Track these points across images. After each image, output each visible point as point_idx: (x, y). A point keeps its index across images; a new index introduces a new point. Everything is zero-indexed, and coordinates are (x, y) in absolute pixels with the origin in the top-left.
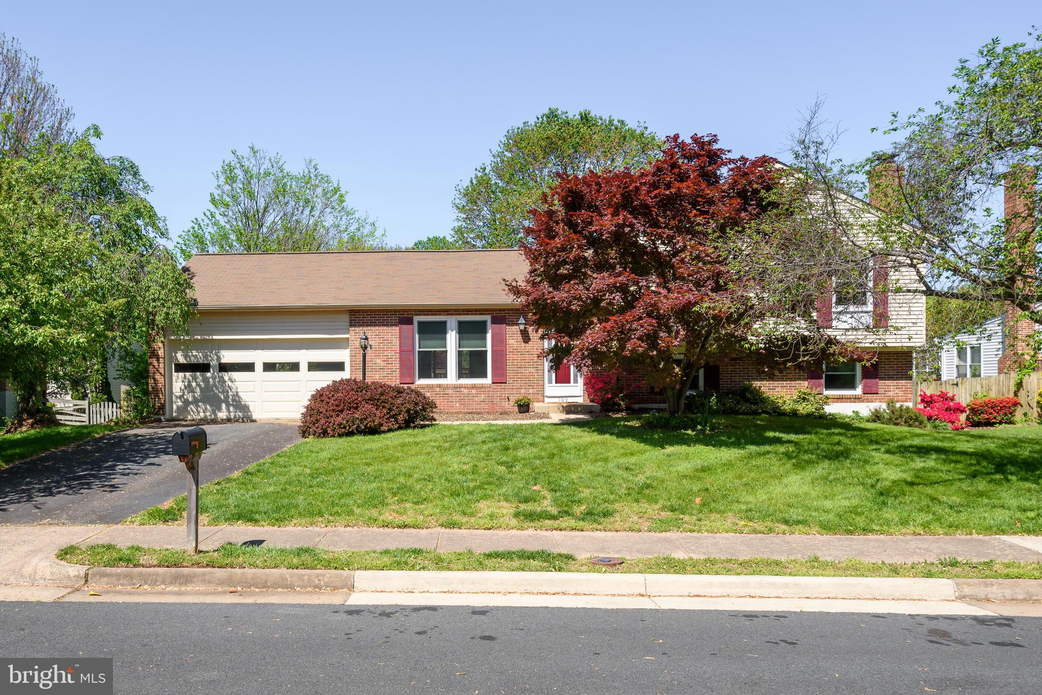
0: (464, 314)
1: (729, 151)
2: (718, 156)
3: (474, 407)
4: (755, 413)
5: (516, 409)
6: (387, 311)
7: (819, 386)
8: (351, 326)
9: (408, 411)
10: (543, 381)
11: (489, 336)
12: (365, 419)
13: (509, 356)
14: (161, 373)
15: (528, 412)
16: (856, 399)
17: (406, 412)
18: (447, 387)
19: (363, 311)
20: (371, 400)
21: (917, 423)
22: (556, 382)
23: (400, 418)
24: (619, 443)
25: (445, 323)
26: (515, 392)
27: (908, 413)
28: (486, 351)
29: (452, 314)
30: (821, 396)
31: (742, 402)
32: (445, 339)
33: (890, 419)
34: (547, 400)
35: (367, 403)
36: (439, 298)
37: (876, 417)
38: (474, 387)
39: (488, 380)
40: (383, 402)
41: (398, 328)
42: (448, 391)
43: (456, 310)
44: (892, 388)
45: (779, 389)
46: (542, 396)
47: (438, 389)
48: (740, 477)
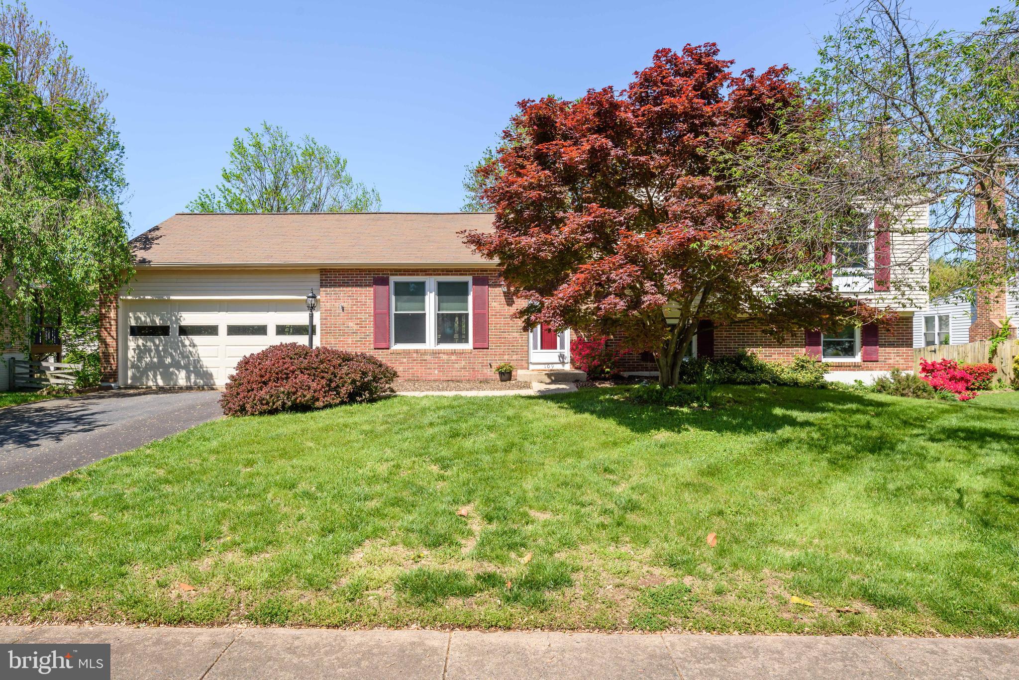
0: (443, 275)
1: (732, 62)
2: (720, 71)
3: (454, 374)
4: (753, 382)
5: (498, 376)
6: (361, 270)
7: (818, 353)
8: (322, 286)
9: (354, 382)
10: (528, 346)
11: (470, 298)
12: (294, 393)
13: (492, 320)
14: (112, 337)
15: (510, 380)
16: (856, 367)
17: (351, 383)
18: (425, 353)
19: (335, 270)
20: (307, 370)
21: (925, 394)
22: (542, 348)
23: (343, 391)
24: (601, 425)
25: (423, 284)
26: (497, 358)
27: (915, 382)
28: (467, 315)
29: (431, 275)
30: (820, 364)
31: (739, 371)
32: (423, 301)
33: (897, 390)
34: (531, 367)
35: (302, 372)
36: (416, 257)
37: (882, 387)
38: (453, 352)
39: (469, 346)
40: (322, 372)
41: (372, 289)
42: (425, 357)
43: (434, 270)
44: (892, 356)
45: (776, 356)
46: (526, 363)
47: (415, 355)
48: (764, 487)
